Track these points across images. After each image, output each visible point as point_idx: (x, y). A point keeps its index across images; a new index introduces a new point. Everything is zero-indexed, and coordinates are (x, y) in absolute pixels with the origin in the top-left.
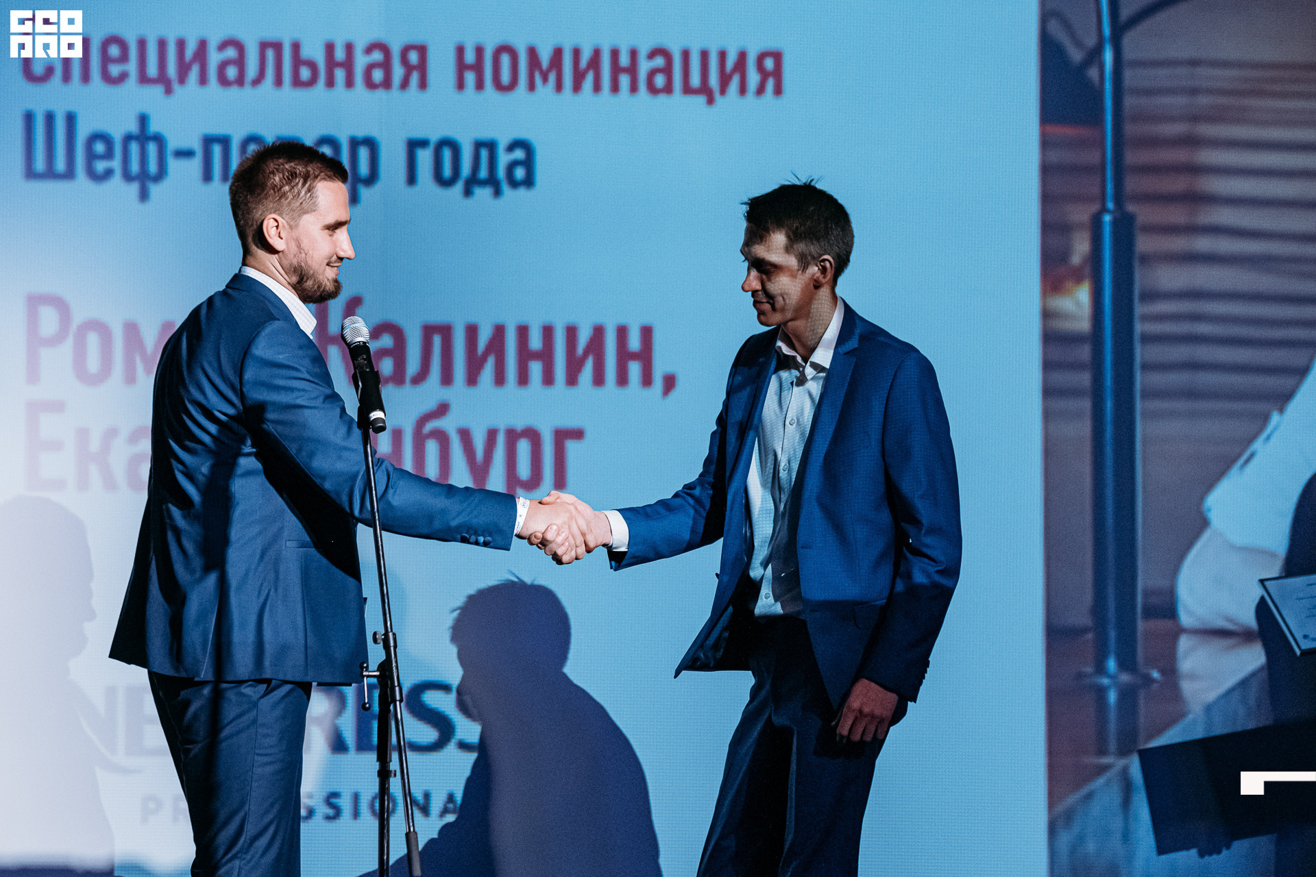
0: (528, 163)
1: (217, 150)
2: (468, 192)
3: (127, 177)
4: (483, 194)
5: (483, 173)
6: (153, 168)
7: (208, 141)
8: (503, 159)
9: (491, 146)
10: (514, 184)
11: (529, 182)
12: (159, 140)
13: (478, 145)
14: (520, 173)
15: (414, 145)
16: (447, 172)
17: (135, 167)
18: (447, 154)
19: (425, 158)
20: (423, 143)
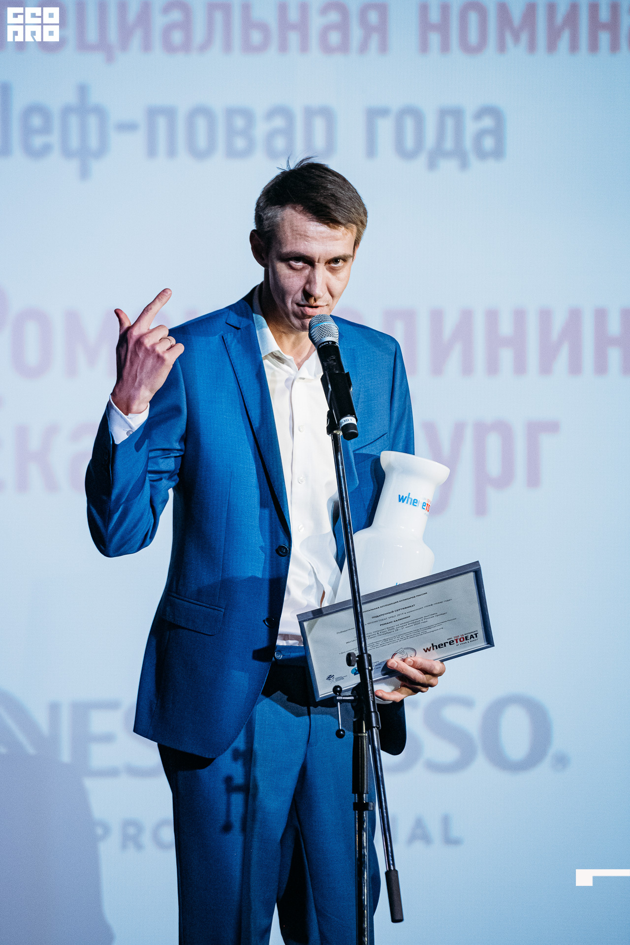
0: (498, 132)
1: (162, 123)
2: (432, 165)
3: (67, 153)
4: (448, 166)
5: (449, 144)
6: (93, 142)
7: (153, 113)
8: (471, 127)
9: (457, 113)
10: (482, 155)
11: (498, 153)
12: (100, 112)
13: (444, 113)
14: (488, 143)
15: (374, 114)
16: (409, 142)
17: (74, 142)
18: (409, 124)
19: (385, 128)
20: (383, 112)
